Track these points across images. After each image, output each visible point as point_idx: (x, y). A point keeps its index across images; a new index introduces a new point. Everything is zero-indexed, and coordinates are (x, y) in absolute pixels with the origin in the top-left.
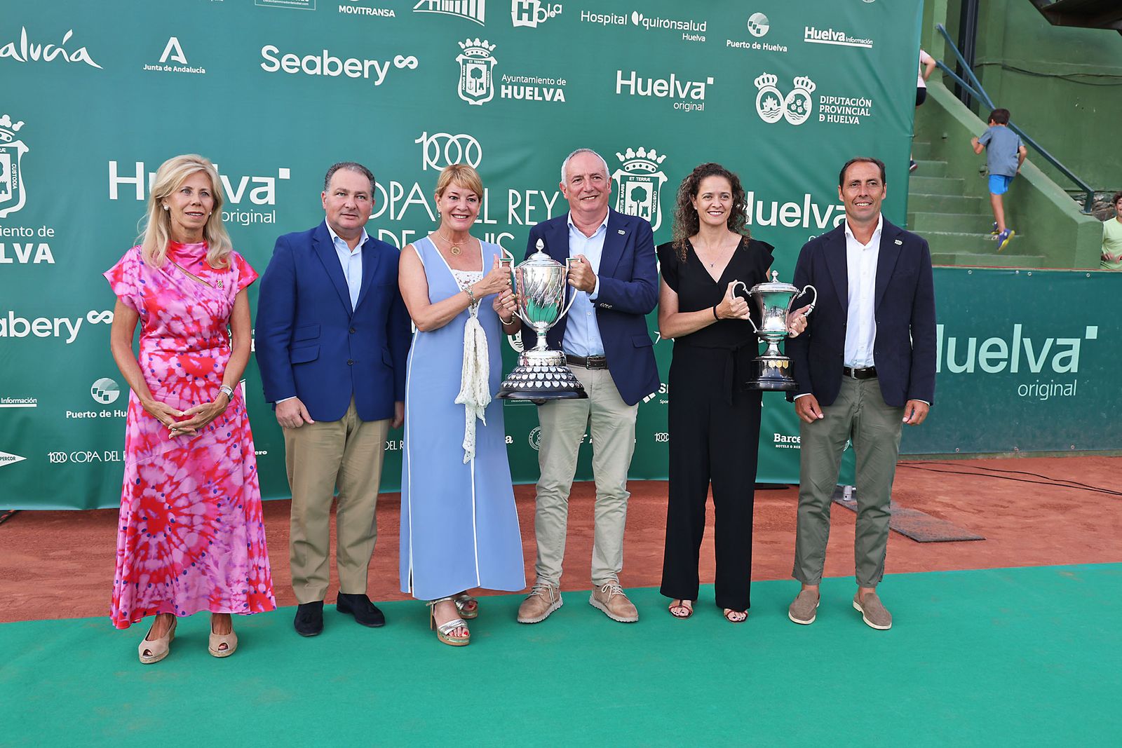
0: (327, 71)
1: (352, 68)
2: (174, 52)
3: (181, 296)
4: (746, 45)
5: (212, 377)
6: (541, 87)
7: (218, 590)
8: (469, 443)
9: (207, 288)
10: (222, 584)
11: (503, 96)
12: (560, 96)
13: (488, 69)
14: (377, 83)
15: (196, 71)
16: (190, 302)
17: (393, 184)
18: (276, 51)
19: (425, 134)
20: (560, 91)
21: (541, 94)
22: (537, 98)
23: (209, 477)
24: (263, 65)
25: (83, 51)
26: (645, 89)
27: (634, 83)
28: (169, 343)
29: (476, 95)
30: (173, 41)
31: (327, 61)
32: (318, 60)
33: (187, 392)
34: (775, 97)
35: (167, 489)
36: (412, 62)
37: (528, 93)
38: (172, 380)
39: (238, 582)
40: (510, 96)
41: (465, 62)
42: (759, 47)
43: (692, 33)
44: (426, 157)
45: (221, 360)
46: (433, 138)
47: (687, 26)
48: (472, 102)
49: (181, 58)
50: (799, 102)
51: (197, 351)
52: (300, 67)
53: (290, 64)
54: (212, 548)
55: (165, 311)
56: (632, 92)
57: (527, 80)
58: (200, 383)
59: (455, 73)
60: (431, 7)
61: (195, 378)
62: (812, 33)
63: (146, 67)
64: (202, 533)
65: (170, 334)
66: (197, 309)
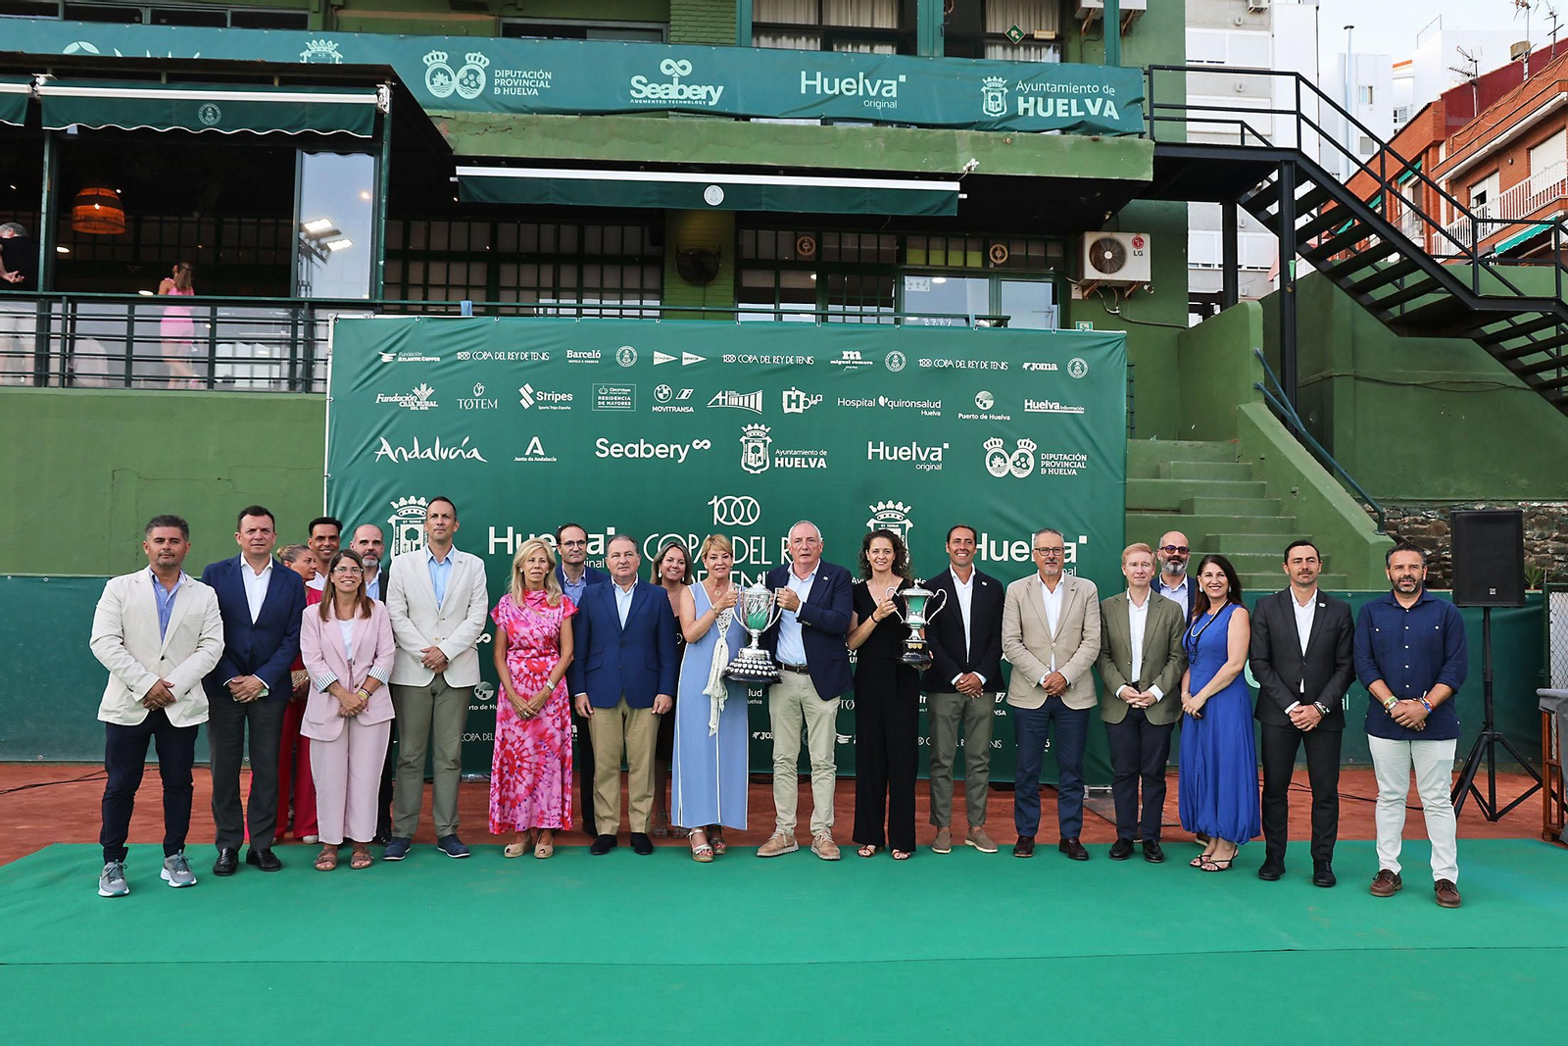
0: (643, 455)
1: (660, 451)
2: (535, 447)
3: (528, 625)
4: (975, 417)
5: (545, 674)
6: (807, 458)
7: (542, 812)
8: (714, 723)
9: (543, 618)
10: (545, 809)
11: (777, 466)
12: (822, 463)
13: (765, 446)
14: (680, 461)
15: (549, 460)
16: (532, 627)
17: (691, 536)
18: (607, 442)
19: (716, 497)
20: (822, 460)
21: (807, 463)
22: (803, 466)
23: (542, 737)
24: (597, 453)
25: (475, 450)
26: (891, 455)
27: (882, 451)
28: (521, 652)
29: (755, 466)
30: (535, 440)
31: (643, 447)
32: (636, 447)
33: (530, 683)
34: (1001, 456)
35: (517, 745)
36: (706, 444)
37: (796, 462)
38: (522, 676)
39: (555, 808)
40: (782, 466)
41: (747, 442)
42: (986, 417)
43: (929, 410)
44: (716, 515)
45: (551, 663)
46: (722, 501)
47: (925, 405)
48: (752, 471)
49: (540, 452)
50: (1023, 460)
51: (537, 658)
52: (624, 453)
53: (616, 451)
54: (541, 784)
55: (517, 633)
56: (882, 458)
57: (796, 453)
58: (538, 678)
59: (739, 451)
60: (721, 403)
61: (535, 675)
62: (1030, 404)
63: (517, 459)
64: (535, 775)
65: (521, 647)
66: (536, 632)
